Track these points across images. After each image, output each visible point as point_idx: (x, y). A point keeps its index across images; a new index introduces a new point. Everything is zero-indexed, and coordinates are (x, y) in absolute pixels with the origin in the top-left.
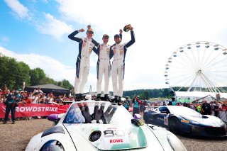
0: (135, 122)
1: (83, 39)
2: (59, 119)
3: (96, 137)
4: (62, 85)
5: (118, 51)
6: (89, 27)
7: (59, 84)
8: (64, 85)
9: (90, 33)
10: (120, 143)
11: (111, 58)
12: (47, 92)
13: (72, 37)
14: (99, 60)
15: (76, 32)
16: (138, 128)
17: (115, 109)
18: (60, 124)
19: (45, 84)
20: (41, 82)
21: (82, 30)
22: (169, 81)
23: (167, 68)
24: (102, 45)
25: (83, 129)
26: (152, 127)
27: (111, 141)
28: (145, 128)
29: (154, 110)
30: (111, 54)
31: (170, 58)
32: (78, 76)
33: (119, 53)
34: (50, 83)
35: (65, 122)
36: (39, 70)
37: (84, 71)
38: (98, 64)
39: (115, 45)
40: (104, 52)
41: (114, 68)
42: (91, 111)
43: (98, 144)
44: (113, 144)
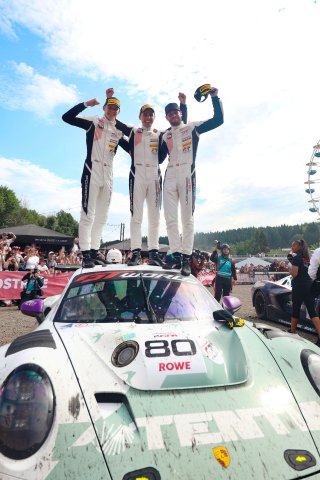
0: (224, 319)
1: (96, 123)
2: (48, 310)
3: (126, 354)
4: (56, 224)
6: (110, 92)
7: (51, 221)
8: (61, 224)
9: (112, 108)
10: (184, 371)
11: (161, 160)
12: (22, 243)
14: (133, 168)
15: (80, 107)
16: (227, 334)
17: (176, 285)
18: (47, 324)
19: (19, 223)
20: (9, 218)
21: (94, 103)
22: (318, 205)
23: (312, 173)
24: (140, 132)
25: (99, 336)
26: (264, 331)
27: (162, 367)
28: (247, 333)
29: (279, 283)
30: (162, 151)
32: (85, 210)
33: (181, 148)
34: (30, 222)
35: (57, 319)
36: (10, 191)
37: (99, 196)
38: (132, 178)
39: (169, 129)
40: (145, 149)
42: (121, 291)
43: (131, 374)
44: (167, 372)
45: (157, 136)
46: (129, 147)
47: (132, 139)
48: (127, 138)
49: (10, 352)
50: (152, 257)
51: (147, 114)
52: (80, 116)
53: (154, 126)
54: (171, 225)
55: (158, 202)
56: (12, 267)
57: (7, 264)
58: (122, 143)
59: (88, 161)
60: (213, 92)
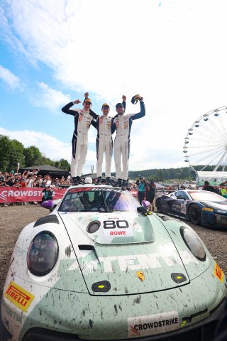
0: (142, 211)
1: (79, 112)
2: (55, 206)
3: (94, 227)
4: (60, 165)
5: (121, 123)
6: (86, 95)
7: (57, 164)
8: (62, 165)
9: (87, 103)
10: (123, 235)
11: (112, 133)
12: (43, 174)
13: (66, 109)
14: (98, 136)
15: (71, 104)
16: (144, 218)
17: (119, 195)
18: (55, 212)
19: (41, 164)
20: (36, 162)
21: (78, 102)
22: (189, 159)
23: (187, 143)
24: (102, 117)
25: (80, 218)
26: (162, 217)
27: (111, 233)
28: (154, 218)
29: (169, 196)
30: (113, 127)
31: (191, 130)
32: (74, 157)
33: (123, 127)
34: (46, 163)
35: (60, 210)
36: (34, 149)
37: (81, 150)
38: (97, 141)
40: (104, 126)
41: (117, 146)
42: (92, 197)
43: (96, 236)
44: (114, 236)
45: (111, 119)
46: (96, 125)
47: (98, 121)
48: (95, 120)
49: (36, 225)
50: (107, 181)
51: (106, 108)
52: (71, 109)
53: (109, 115)
54: (117, 166)
55: (111, 154)
56: (38, 185)
57: (35, 184)
58: (93, 123)
59: (76, 132)
60: (141, 99)
